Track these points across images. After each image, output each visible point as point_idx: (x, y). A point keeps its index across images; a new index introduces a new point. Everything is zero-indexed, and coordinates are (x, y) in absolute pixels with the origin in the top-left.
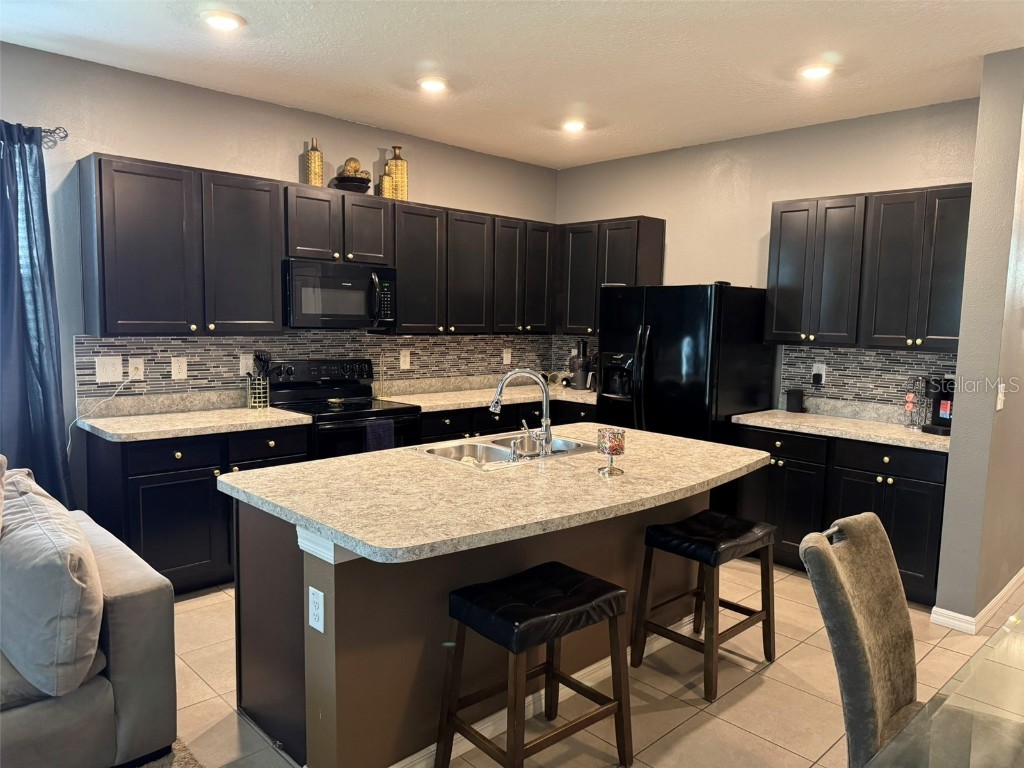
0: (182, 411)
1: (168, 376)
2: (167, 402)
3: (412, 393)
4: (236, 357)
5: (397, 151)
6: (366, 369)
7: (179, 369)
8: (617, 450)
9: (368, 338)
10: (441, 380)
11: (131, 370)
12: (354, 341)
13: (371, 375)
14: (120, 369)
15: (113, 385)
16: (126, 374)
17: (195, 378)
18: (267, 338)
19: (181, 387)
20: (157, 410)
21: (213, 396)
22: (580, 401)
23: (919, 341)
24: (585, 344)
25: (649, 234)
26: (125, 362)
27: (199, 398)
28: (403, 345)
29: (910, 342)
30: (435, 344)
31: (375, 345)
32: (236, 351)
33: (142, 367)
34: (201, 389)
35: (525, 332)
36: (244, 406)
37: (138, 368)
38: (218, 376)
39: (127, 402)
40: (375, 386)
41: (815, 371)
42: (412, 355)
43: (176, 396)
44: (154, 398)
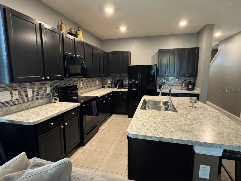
0: (33, 108)
1: (26, 96)
2: (27, 105)
3: (84, 93)
4: (46, 87)
5: (79, 29)
6: (75, 88)
7: (30, 93)
9: (75, 79)
10: (88, 89)
11: (14, 95)
12: (72, 80)
13: (77, 89)
14: (10, 96)
15: (7, 102)
16: (12, 97)
17: (35, 96)
19: (31, 100)
20: (24, 109)
21: (41, 101)
23: (188, 75)
26: (11, 92)
27: (37, 102)
28: (82, 81)
29: (186, 75)
30: (86, 80)
31: (76, 81)
32: (46, 86)
33: (17, 94)
34: (37, 99)
36: (50, 102)
37: (16, 94)
38: (41, 94)
39: (14, 108)
40: (78, 92)
41: (164, 81)
42: (83, 83)
43: (30, 103)
44: (23, 104)
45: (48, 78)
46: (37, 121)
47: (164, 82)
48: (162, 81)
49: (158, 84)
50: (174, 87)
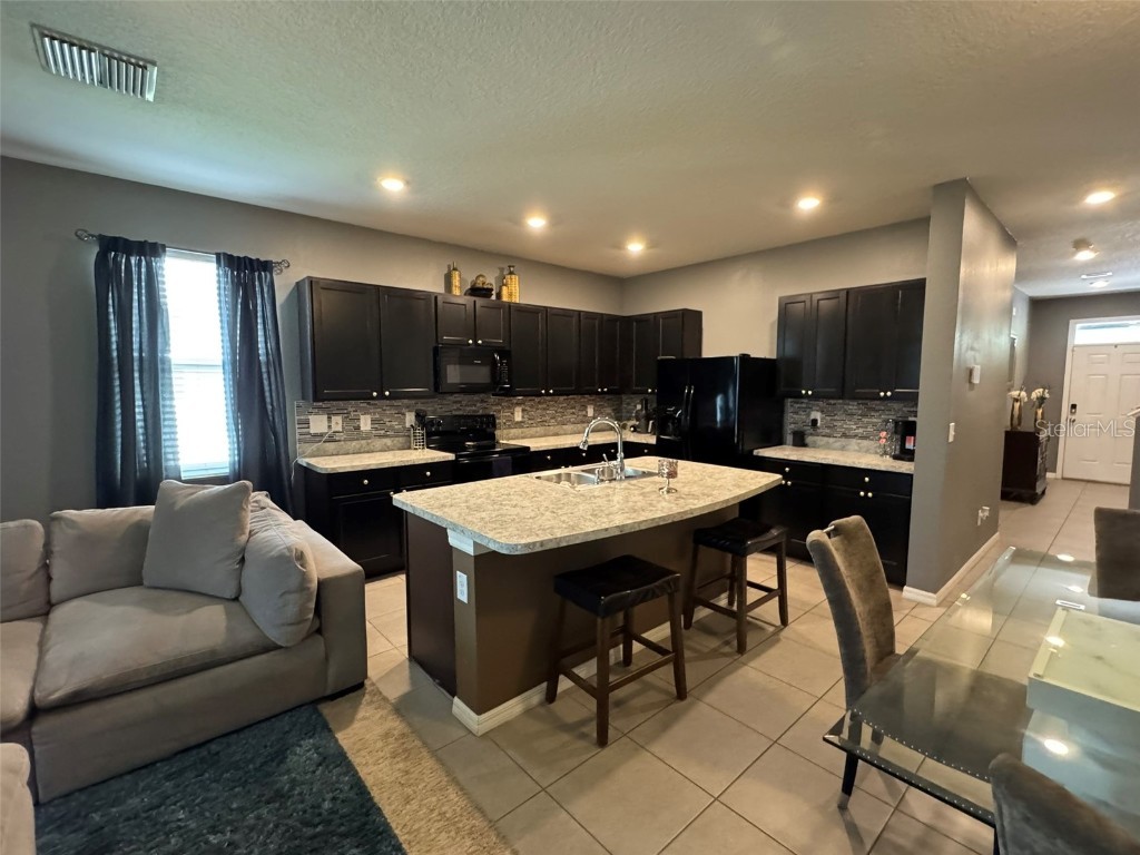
0: (368, 452)
1: (358, 428)
2: (358, 446)
3: (523, 438)
4: (404, 414)
5: (512, 269)
6: (491, 422)
7: (365, 423)
8: (672, 474)
9: (493, 399)
10: (544, 428)
11: (333, 424)
12: (482, 401)
13: (494, 426)
14: (326, 424)
15: (322, 435)
16: (330, 427)
17: (377, 429)
18: (423, 401)
19: (367, 437)
20: (351, 451)
21: (388, 441)
22: (644, 441)
23: (889, 394)
24: (646, 401)
25: (690, 322)
26: (329, 418)
27: (379, 443)
28: (518, 404)
29: (882, 394)
30: (539, 402)
31: (497, 404)
32: (404, 410)
33: (340, 422)
34: (380, 436)
35: (603, 392)
36: (409, 448)
37: (338, 423)
38: (392, 428)
39: (331, 446)
40: (497, 433)
41: (812, 417)
42: (523, 410)
43: (363, 442)
44: (349, 443)
45: (387, 393)
46: (333, 469)
47: (814, 422)
48: (809, 415)
49: (793, 426)
50: (854, 440)
